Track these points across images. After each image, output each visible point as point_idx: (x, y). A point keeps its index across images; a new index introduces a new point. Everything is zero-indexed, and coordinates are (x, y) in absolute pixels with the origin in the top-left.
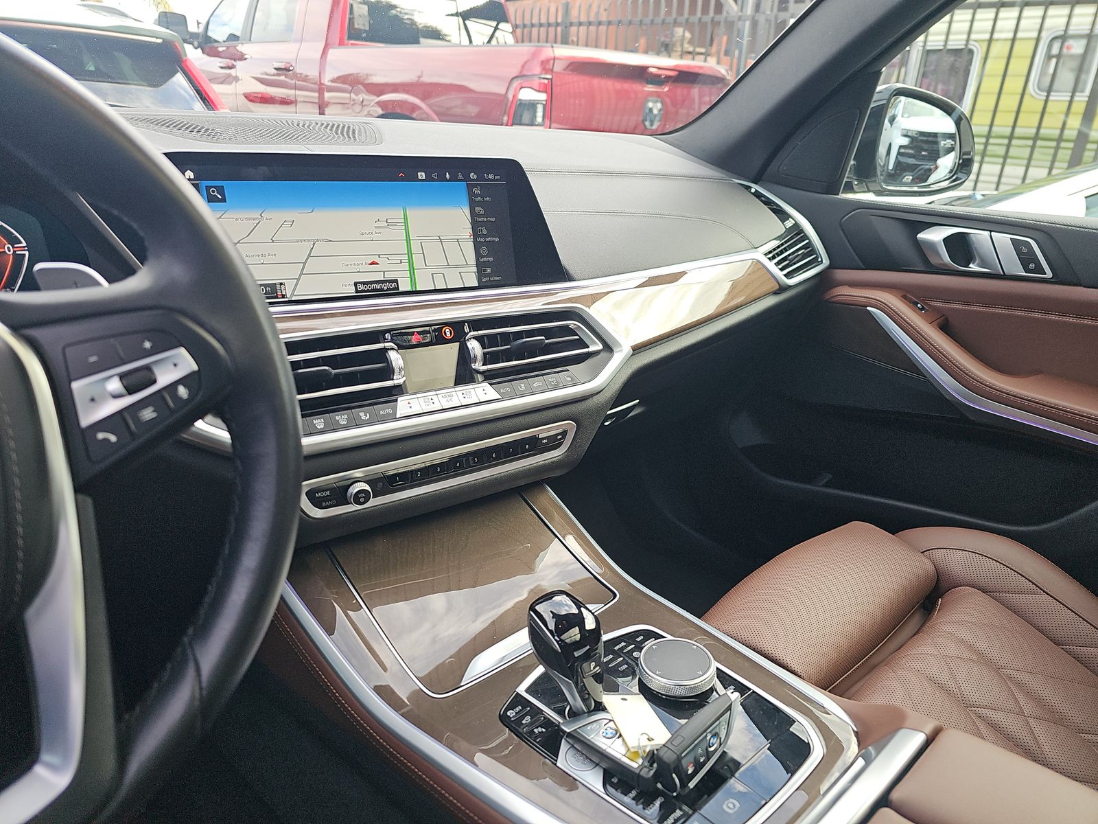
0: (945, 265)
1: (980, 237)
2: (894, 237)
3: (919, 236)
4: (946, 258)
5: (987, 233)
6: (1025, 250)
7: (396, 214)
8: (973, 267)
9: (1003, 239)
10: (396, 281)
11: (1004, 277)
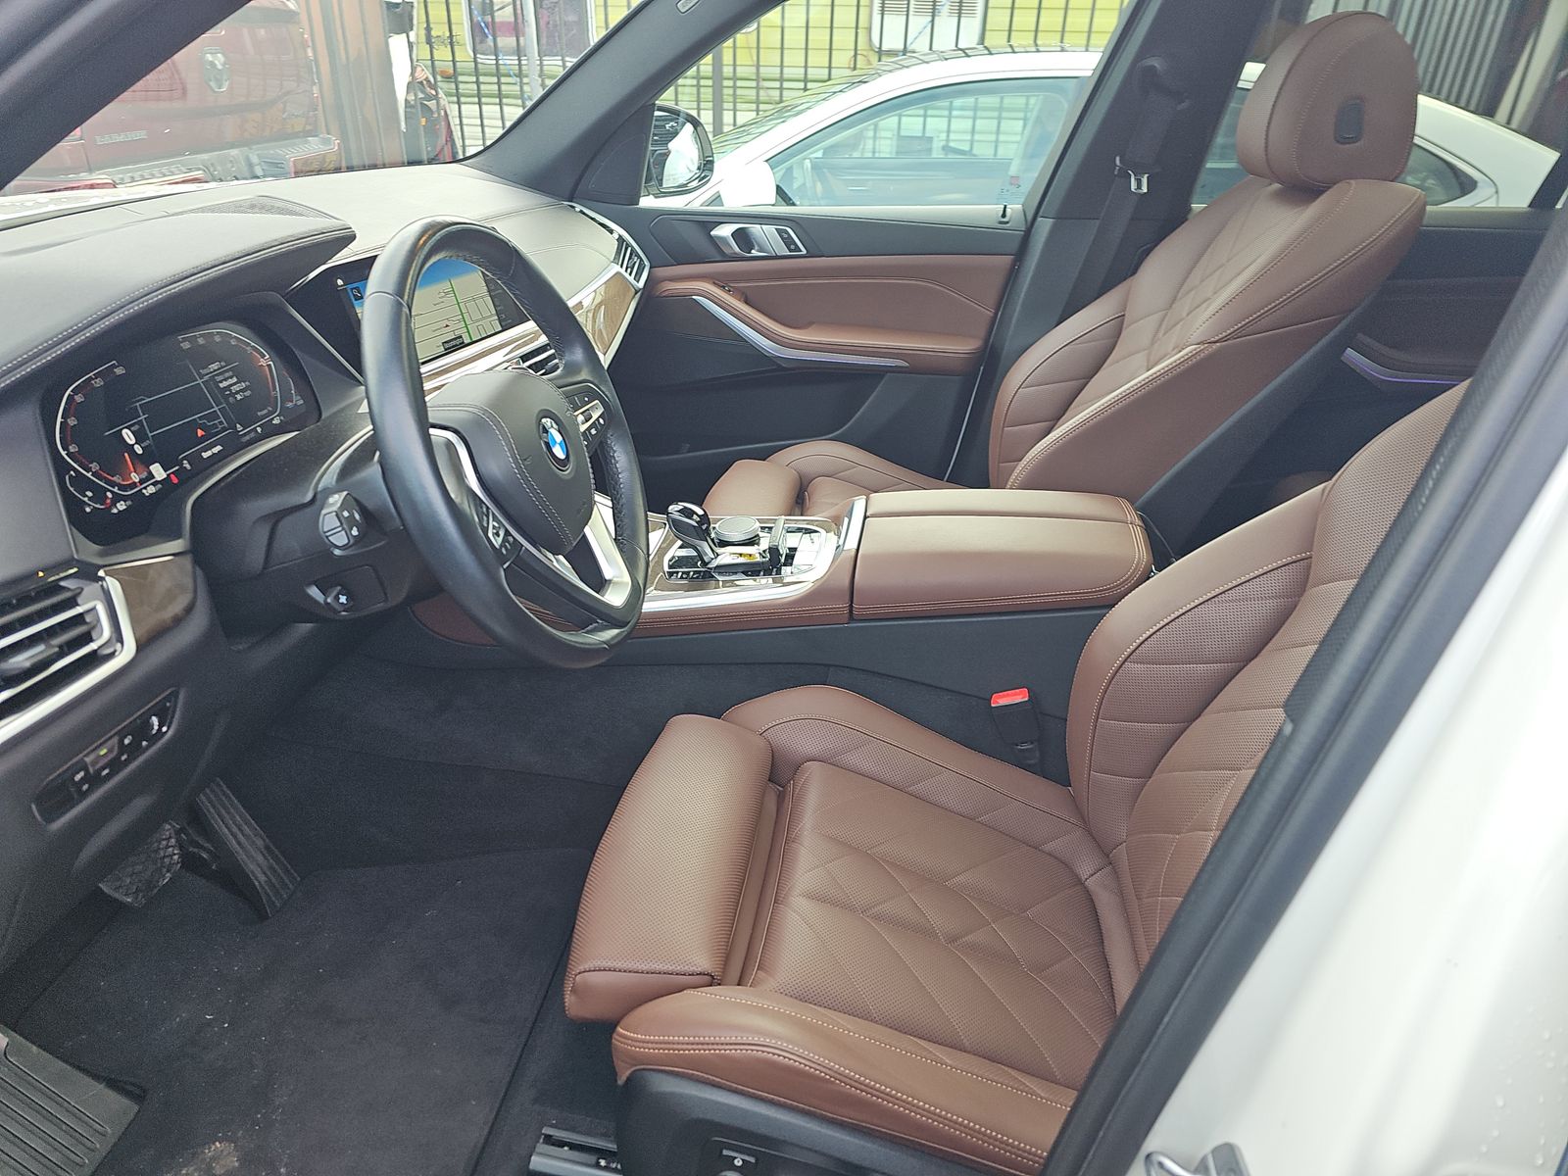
0: (735, 253)
1: (756, 229)
2: (693, 236)
3: (712, 233)
4: (737, 249)
5: (758, 226)
6: (786, 236)
7: (445, 286)
8: (754, 253)
9: (770, 230)
10: (461, 337)
11: (777, 257)
